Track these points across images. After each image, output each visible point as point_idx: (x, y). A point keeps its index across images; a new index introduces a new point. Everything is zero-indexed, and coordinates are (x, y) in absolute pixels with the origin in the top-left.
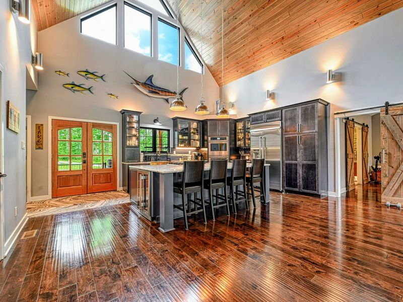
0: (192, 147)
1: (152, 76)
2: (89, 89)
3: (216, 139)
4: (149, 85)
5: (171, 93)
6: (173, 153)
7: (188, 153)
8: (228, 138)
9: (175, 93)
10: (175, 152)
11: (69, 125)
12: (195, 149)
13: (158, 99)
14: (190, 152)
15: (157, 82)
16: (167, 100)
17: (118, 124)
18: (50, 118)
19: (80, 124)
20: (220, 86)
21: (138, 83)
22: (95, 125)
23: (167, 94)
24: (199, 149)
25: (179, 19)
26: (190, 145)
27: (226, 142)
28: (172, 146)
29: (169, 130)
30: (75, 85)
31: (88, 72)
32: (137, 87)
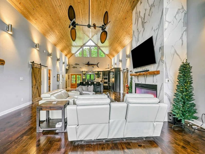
1: (89, 62)
2: (76, 67)
3: (105, 76)
4: (88, 64)
9: (95, 65)
10: (95, 80)
11: (73, 75)
13: (91, 67)
14: (100, 80)
15: (90, 63)
16: (93, 67)
17: (82, 74)
18: (70, 74)
19: (75, 74)
22: (77, 74)
24: (102, 79)
25: (97, 45)
26: (99, 78)
27: (107, 77)
28: (95, 78)
29: (94, 74)
30: (74, 67)
31: (76, 64)
32: (85, 65)
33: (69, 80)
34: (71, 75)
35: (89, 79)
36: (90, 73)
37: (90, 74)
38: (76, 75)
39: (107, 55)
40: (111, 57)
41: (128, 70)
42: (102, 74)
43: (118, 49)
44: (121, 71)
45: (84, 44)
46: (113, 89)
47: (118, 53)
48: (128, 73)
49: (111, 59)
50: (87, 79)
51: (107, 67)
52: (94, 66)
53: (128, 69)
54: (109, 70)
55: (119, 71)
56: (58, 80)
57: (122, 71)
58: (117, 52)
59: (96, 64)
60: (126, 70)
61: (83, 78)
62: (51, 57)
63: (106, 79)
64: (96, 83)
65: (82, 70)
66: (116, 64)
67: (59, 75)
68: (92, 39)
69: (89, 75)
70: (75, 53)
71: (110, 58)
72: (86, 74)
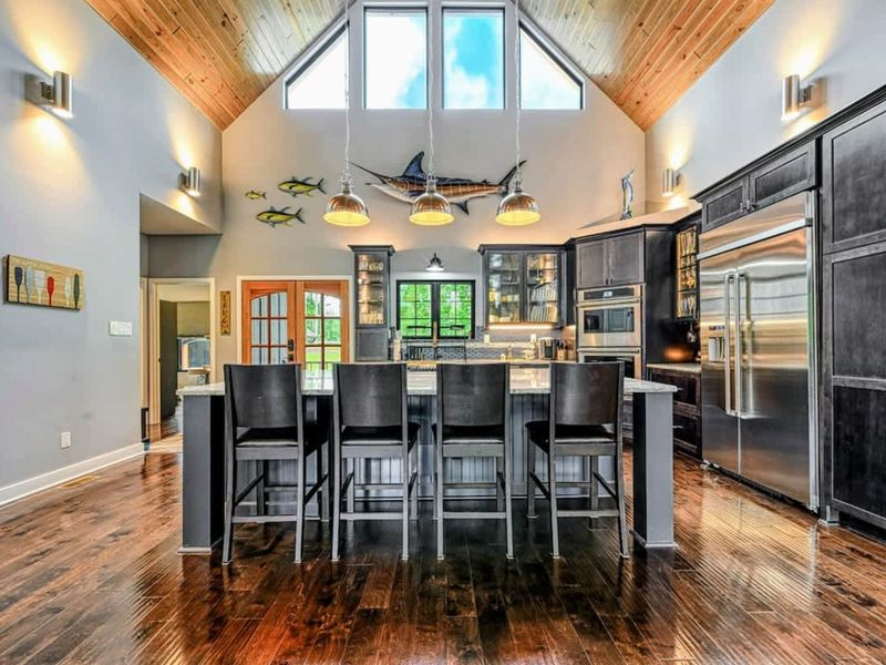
0: (531, 323)
5: (472, 184)
6: (483, 340)
7: (529, 340)
9: (485, 183)
10: (487, 338)
11: (267, 289)
12: (549, 327)
14: (533, 337)
15: (434, 167)
16: (464, 208)
17: (350, 278)
18: (240, 278)
20: (644, 130)
21: (383, 179)
22: (310, 285)
23: (460, 189)
24: (559, 327)
26: (523, 318)
28: (479, 322)
29: (473, 282)
30: (273, 212)
31: (295, 182)
32: (383, 188)
33: (225, 337)
34: (252, 290)
35: (428, 333)
36: (435, 273)
37: (436, 285)
38: (293, 290)
39: (601, 83)
49: (645, 127)
50: (403, 332)
52: (476, 200)
59: (496, 178)
61: (365, 319)
69: (426, 293)
70: (278, 69)
71: (630, 113)
72: (399, 282)
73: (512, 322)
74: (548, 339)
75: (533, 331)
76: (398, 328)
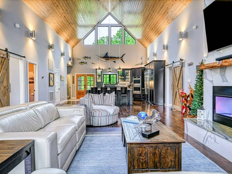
0: (126, 82)
1: (107, 53)
2: (86, 63)
3: (136, 78)
4: (106, 57)
5: (116, 58)
6: (118, 85)
8: (141, 77)
9: (118, 58)
10: (119, 84)
11: (81, 76)
12: (129, 82)
13: (110, 62)
14: (127, 84)
15: (109, 55)
16: (115, 62)
17: (95, 74)
18: (76, 74)
19: (83, 75)
21: (101, 57)
22: (88, 75)
23: (114, 59)
24: (131, 82)
25: (121, 23)
26: (125, 81)
27: (140, 79)
28: (117, 81)
29: (116, 74)
30: (82, 62)
31: (85, 57)
32: (101, 59)
33: (73, 84)
34: (78, 76)
35: (108, 83)
36: (110, 73)
37: (110, 75)
38: (85, 76)
39: (138, 40)
40: (146, 44)
41: (182, 63)
42: (130, 74)
43: (160, 26)
44: (166, 67)
45: (98, 23)
46: (150, 100)
47: (161, 33)
48: (183, 68)
49: (146, 48)
50: (104, 83)
51: (140, 61)
52: (117, 61)
53: (183, 61)
54: (143, 66)
55: (162, 67)
56: (52, 84)
57: (168, 66)
58: (159, 32)
59: (120, 57)
60: (179, 63)
61: (97, 81)
62: (34, 39)
63: (138, 82)
64: (120, 89)
65: (95, 68)
66: (155, 55)
67: (54, 74)
68: (112, 13)
69: (108, 76)
70: (82, 37)
71: (144, 45)
72: (103, 74)
73: (123, 81)
74: (129, 84)
75: (126, 83)
76: (103, 82)
